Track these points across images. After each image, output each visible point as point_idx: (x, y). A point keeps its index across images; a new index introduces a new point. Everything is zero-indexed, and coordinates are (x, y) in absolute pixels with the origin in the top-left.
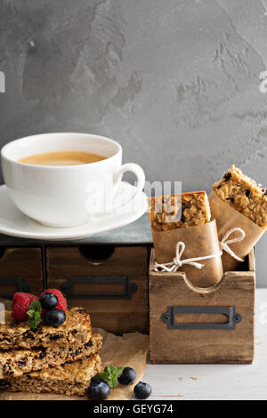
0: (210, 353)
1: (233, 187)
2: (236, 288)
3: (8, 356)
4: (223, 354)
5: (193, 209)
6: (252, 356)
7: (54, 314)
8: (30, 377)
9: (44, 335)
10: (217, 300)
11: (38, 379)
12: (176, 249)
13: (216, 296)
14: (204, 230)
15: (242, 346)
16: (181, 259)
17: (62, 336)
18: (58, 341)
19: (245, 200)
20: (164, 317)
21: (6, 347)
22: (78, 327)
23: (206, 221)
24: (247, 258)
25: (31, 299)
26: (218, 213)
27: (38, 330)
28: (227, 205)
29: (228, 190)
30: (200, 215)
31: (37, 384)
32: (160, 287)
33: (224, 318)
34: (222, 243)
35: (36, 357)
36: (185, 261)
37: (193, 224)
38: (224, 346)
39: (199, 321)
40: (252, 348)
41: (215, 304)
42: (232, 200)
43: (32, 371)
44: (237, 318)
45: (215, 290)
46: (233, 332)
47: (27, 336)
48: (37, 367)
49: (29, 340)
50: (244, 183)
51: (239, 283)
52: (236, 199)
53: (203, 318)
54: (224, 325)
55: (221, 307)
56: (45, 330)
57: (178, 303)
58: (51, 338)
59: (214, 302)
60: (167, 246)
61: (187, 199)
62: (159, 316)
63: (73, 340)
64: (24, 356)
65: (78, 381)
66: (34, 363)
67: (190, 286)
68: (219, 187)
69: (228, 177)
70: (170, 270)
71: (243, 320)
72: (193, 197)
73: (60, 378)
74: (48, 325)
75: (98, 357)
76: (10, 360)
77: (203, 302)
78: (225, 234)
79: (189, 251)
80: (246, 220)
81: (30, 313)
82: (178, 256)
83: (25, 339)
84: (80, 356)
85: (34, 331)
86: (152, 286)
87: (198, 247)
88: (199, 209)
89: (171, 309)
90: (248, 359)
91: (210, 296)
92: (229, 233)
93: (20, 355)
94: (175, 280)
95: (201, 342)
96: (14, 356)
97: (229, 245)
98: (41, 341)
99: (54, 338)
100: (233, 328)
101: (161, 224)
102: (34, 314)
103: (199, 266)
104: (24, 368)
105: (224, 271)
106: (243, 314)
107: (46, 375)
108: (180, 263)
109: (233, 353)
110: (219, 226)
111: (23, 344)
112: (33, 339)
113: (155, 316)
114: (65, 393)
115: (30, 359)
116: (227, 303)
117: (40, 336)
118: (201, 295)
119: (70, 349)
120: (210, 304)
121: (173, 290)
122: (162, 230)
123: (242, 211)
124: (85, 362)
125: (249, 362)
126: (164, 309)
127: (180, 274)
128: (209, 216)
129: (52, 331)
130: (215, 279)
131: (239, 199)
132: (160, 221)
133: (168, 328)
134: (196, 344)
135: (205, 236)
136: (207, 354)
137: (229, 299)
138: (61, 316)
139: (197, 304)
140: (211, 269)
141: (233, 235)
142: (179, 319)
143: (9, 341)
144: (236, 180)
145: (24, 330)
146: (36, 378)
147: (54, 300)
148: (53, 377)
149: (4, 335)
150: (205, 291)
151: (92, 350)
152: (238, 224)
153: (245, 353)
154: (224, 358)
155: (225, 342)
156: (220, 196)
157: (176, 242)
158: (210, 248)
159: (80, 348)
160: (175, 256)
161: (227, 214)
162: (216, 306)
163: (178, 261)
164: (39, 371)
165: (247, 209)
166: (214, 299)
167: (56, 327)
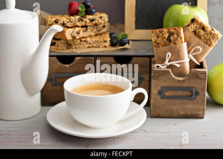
0: (182, 113)
1: (195, 25)
2: (197, 77)
4: (189, 113)
5: (175, 36)
6: (204, 114)
12: (166, 57)
13: (187, 82)
14: (181, 47)
15: (199, 109)
16: (169, 62)
19: (202, 32)
20: (160, 93)
24: (202, 63)
26: (188, 39)
28: (192, 35)
29: (193, 27)
30: (179, 39)
32: (158, 76)
33: (190, 93)
34: (190, 55)
36: (171, 63)
37: (175, 44)
38: (189, 108)
39: (177, 95)
40: (204, 110)
42: (195, 32)
44: (197, 93)
45: (186, 78)
46: (194, 101)
50: (201, 23)
51: (199, 75)
52: (197, 32)
53: (179, 93)
54: (190, 97)
55: (189, 87)
57: (167, 85)
59: (185, 85)
60: (161, 55)
61: (172, 31)
62: (157, 92)
67: (173, 76)
68: (188, 26)
69: (193, 21)
70: (163, 67)
71: (200, 95)
72: (176, 30)
77: (179, 85)
78: (191, 50)
79: (173, 58)
80: (202, 43)
82: (167, 60)
86: (153, 76)
87: (177, 55)
88: (178, 36)
90: (202, 116)
91: (183, 81)
92: (193, 49)
94: (165, 73)
95: (178, 106)
97: (193, 56)
100: (195, 99)
101: (158, 44)
103: (178, 66)
105: (190, 69)
106: (200, 91)
108: (168, 64)
109: (194, 113)
110: (188, 45)
113: (154, 91)
116: (192, 85)
118: (179, 81)
121: (164, 78)
122: (159, 47)
123: (200, 38)
125: (202, 118)
126: (159, 88)
127: (168, 69)
128: (183, 40)
130: (186, 73)
131: (199, 32)
133: (161, 98)
134: (175, 108)
135: (181, 50)
136: (180, 113)
137: (193, 84)
139: (176, 86)
140: (184, 68)
141: (195, 51)
142: (167, 94)
144: (197, 22)
150: (181, 79)
152: (198, 44)
153: (200, 113)
154: (189, 115)
155: (190, 106)
156: (189, 30)
157: (166, 53)
158: (184, 56)
160: (165, 60)
161: (192, 40)
162: (186, 87)
165: (203, 37)
166: (185, 83)
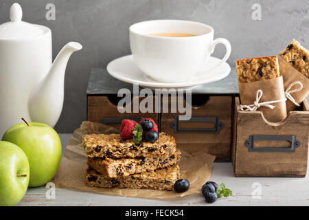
0: (277, 169)
1: (294, 54)
2: (297, 122)
3: (119, 162)
4: (286, 170)
5: (269, 68)
6: (306, 172)
7: (151, 134)
8: (133, 178)
9: (144, 148)
10: (284, 130)
11: (139, 179)
12: (256, 95)
13: (283, 128)
14: (276, 82)
15: (299, 165)
16: (259, 102)
17: (156, 149)
18: (153, 153)
19: (303, 63)
20: (247, 143)
21: (118, 156)
22: (167, 143)
23: (277, 76)
24: (302, 104)
25: (135, 124)
26: (284, 71)
27: (140, 144)
28: (290, 66)
29: (291, 56)
30: (273, 71)
31: (138, 182)
32: (245, 121)
33: (288, 144)
34: (286, 92)
35: (138, 164)
36: (262, 104)
37: (268, 78)
38: (286, 164)
39: (271, 145)
40: (306, 166)
41: (283, 133)
42: (293, 63)
43: (135, 174)
44: (297, 144)
45: (282, 124)
46: (294, 154)
47: (133, 149)
48: (139, 171)
49: (134, 151)
50: (302, 51)
51: (300, 119)
52: (296, 62)
53: (273, 144)
54: (287, 149)
55: (287, 136)
56: (145, 144)
57: (257, 133)
58: (149, 151)
59: (282, 133)
60: (249, 93)
61: (264, 61)
62: (244, 142)
63: (164, 152)
64: (130, 162)
65: (167, 180)
66: (137, 168)
67: (266, 122)
68: (284, 54)
69: (291, 47)
70: (252, 110)
71: (301, 145)
72: (269, 59)
73: (154, 178)
74: (147, 141)
75: (178, 166)
76: (120, 165)
77: (274, 132)
78: (288, 86)
79: (264, 97)
80: (302, 77)
81: (135, 132)
82: (258, 100)
83: (131, 150)
84: (166, 165)
85: (138, 145)
86: (240, 121)
87: (271, 93)
88: (272, 67)
89: (252, 138)
90: (303, 174)
91: (279, 128)
92: (292, 85)
93: (127, 162)
94: (255, 116)
95: (271, 161)
96: (123, 162)
97: (291, 94)
98: (142, 152)
99: (151, 150)
100: (294, 151)
101: (246, 78)
102: (137, 134)
103: (272, 107)
104: (130, 171)
105: (288, 112)
106: (301, 141)
107: (144, 176)
108: (259, 105)
109: (293, 170)
110: (285, 80)
111: (130, 154)
112: (137, 150)
113: (240, 141)
114: (158, 189)
115: (134, 165)
116: (291, 133)
117: (142, 149)
118: (273, 127)
119: (160, 160)
120: (279, 134)
121: (254, 123)
122: (246, 82)
123: (300, 70)
124: (170, 169)
125: (304, 176)
126: (247, 137)
127: (259, 112)
128: (279, 73)
129: (150, 145)
130: (282, 117)
131: (298, 62)
132: (245, 76)
133: (249, 151)
134: (268, 163)
135: (276, 86)
136: (275, 170)
137: (292, 131)
138: (156, 135)
139: (270, 134)
140: (280, 110)
141: (293, 88)
142: (257, 145)
143: (120, 151)
144: (296, 49)
145: (130, 144)
146: (138, 179)
147: (151, 124)
148: (149, 178)
149: (117, 147)
150: (276, 125)
151: (174, 161)
152: (298, 79)
153: (300, 170)
154: (286, 173)
155: (287, 161)
156: (285, 60)
157: (256, 90)
158: (279, 94)
159: (167, 160)
160: (255, 100)
161: (290, 72)
162: (283, 135)
163: (257, 103)
164: (140, 173)
165: (304, 70)
166: (282, 130)
167: (152, 143)
